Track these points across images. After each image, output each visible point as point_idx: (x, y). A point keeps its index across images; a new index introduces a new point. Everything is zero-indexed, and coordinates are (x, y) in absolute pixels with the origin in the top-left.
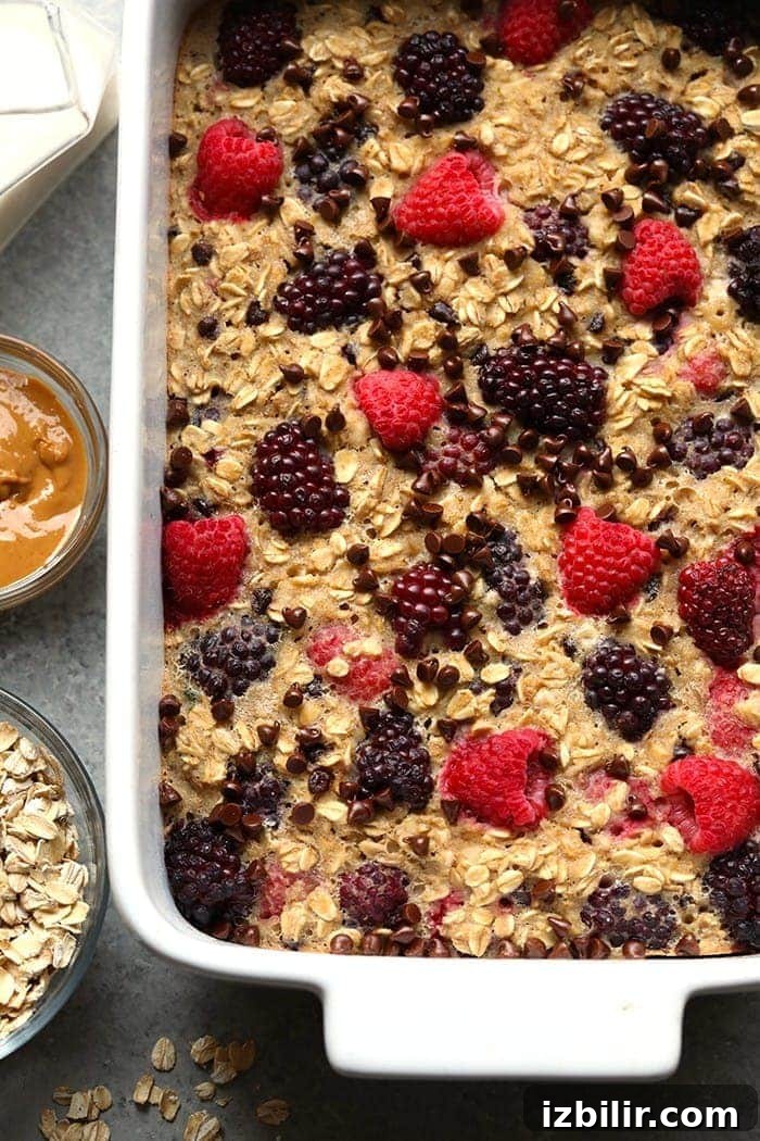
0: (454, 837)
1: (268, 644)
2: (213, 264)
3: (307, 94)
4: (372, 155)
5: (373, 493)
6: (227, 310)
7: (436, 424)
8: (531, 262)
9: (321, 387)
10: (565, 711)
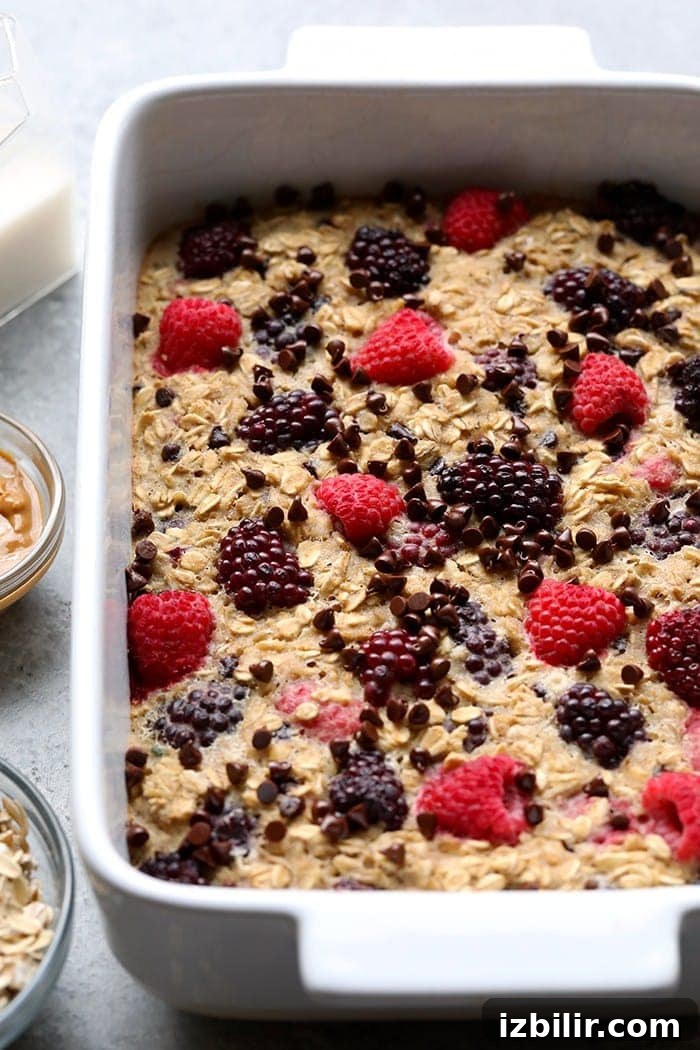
0: (431, 850)
1: (235, 701)
2: (176, 404)
3: (263, 278)
4: (326, 318)
5: (337, 572)
6: (189, 437)
7: (396, 518)
8: (483, 391)
9: (283, 492)
10: (539, 742)
